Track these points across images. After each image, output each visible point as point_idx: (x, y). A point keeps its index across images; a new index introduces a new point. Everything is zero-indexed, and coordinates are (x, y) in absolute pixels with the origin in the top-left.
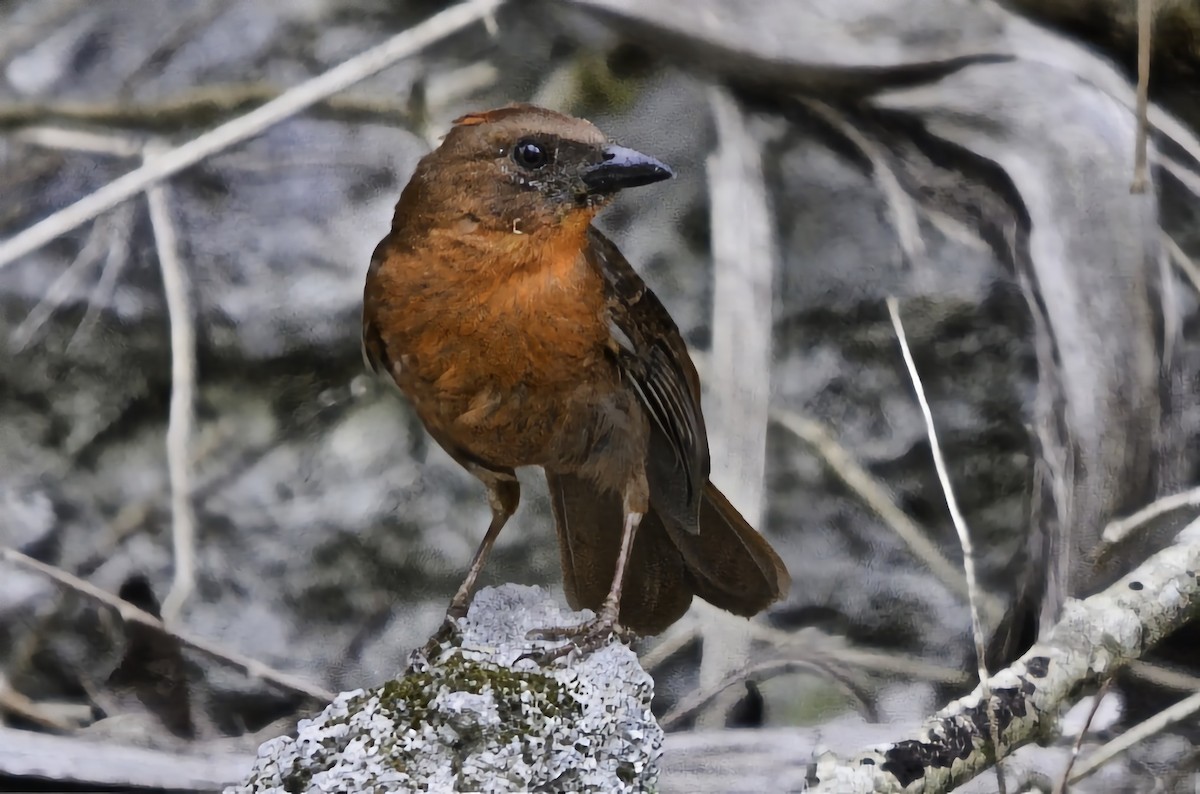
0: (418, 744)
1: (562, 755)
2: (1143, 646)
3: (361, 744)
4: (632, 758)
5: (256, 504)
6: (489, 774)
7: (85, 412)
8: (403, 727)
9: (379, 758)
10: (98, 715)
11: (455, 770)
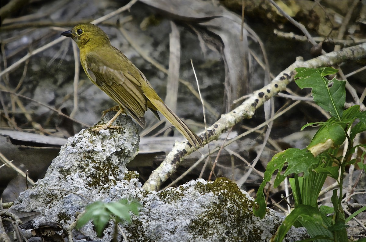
0: (95, 138)
1: (121, 141)
2: (236, 123)
3: (85, 138)
4: (134, 142)
5: (90, 95)
6: (108, 144)
7: (61, 78)
8: (93, 136)
9: (88, 141)
10: (57, 131)
11: (102, 143)
